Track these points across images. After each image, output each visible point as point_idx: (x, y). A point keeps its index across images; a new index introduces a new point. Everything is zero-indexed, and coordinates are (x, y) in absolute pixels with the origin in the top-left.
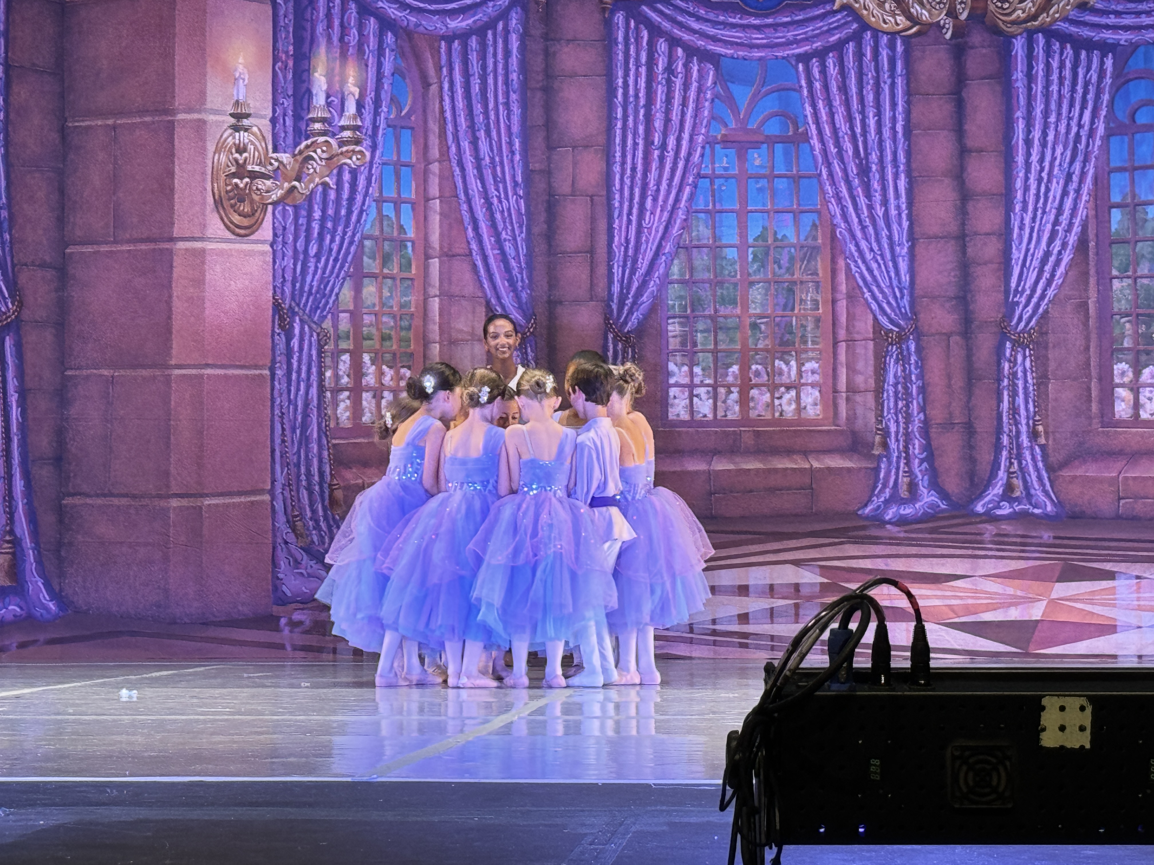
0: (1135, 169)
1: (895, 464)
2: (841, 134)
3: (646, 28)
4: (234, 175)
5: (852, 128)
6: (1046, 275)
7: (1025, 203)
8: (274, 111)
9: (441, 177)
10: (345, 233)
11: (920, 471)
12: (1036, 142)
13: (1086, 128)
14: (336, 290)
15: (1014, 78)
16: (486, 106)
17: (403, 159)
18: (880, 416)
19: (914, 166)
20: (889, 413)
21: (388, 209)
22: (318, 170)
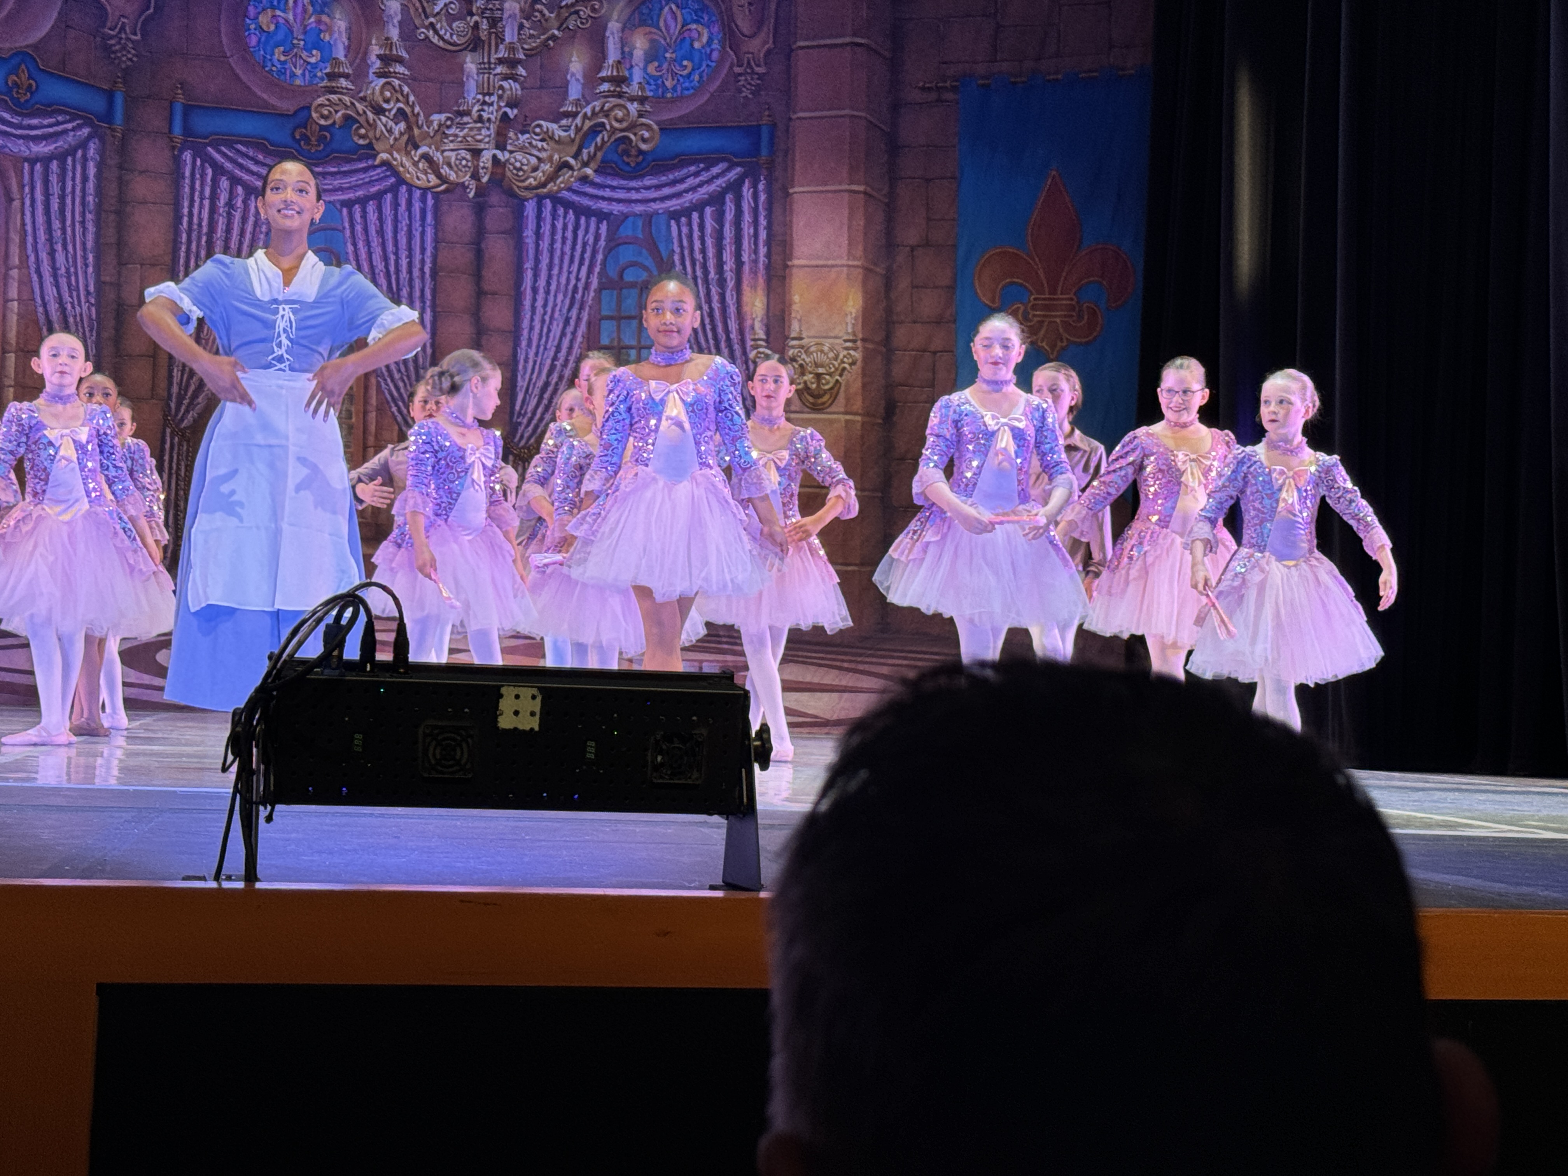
0: (622, 318)
2: (377, 271)
3: (211, 167)
5: (387, 267)
6: (545, 402)
7: (530, 340)
9: (21, 283)
12: (541, 291)
13: (583, 280)
15: (525, 234)
16: (63, 221)
19: (438, 302)
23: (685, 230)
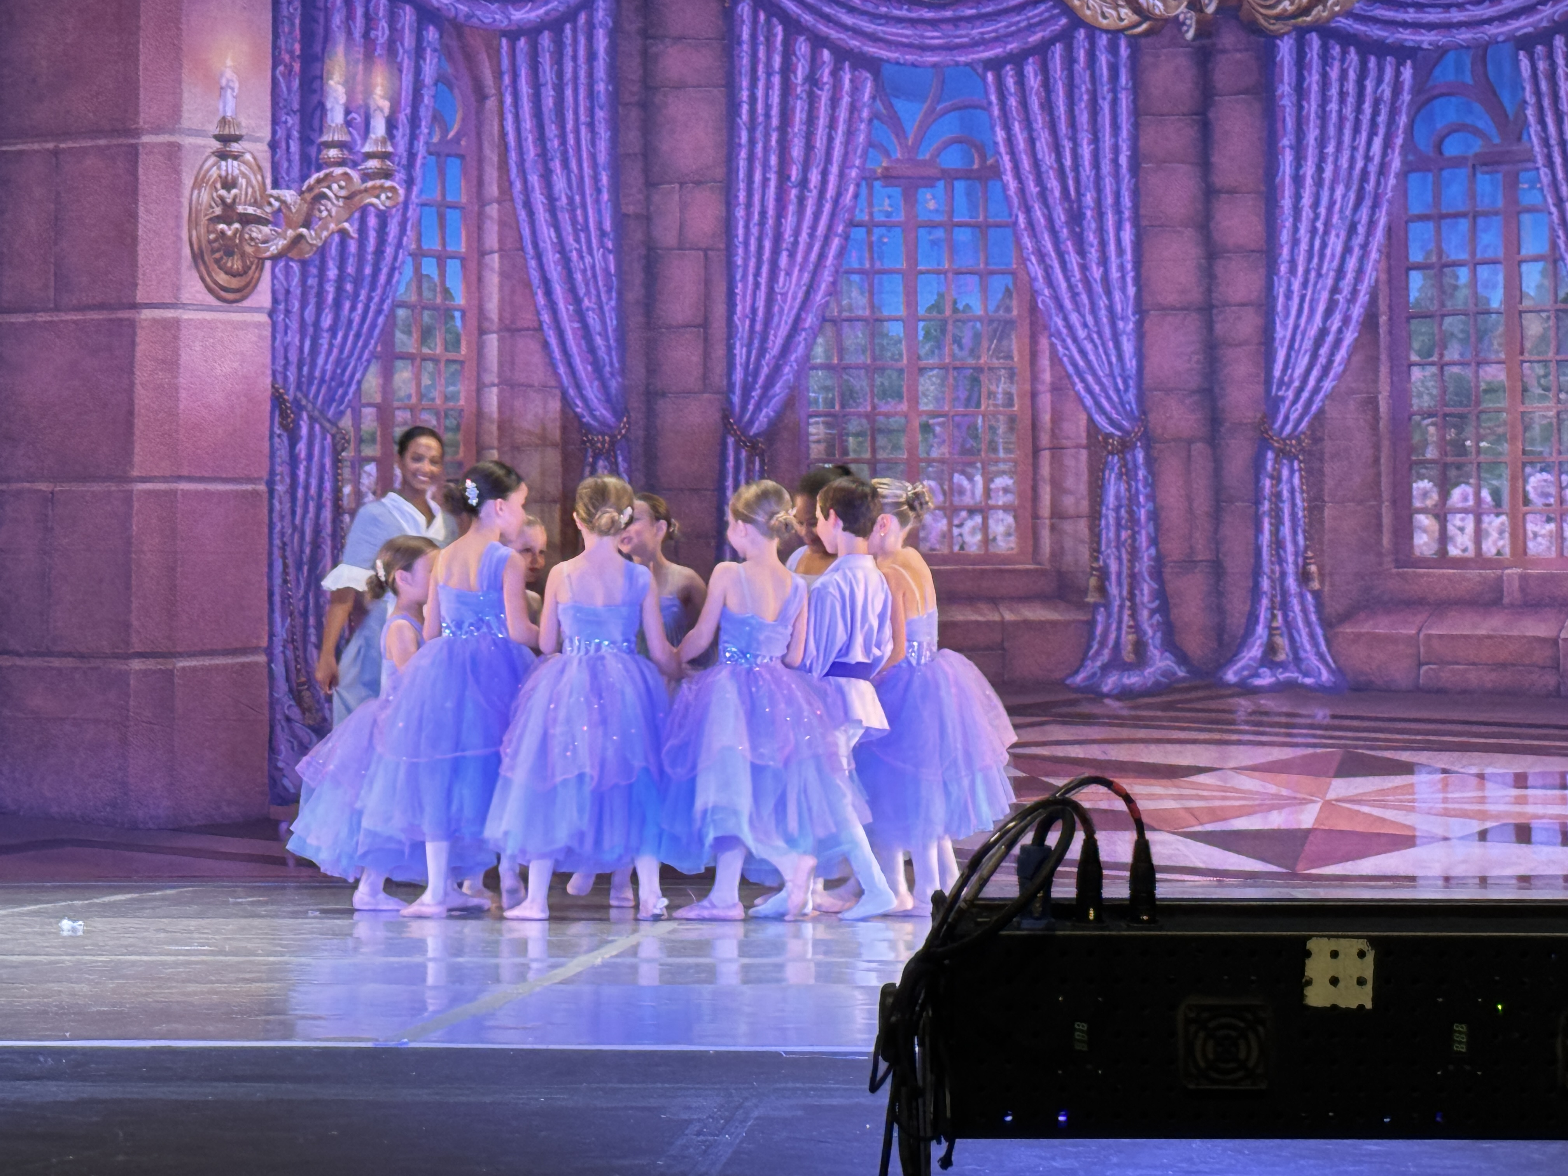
0: (1443, 217)
1: (1115, 616)
2: (1044, 168)
3: (781, 23)
4: (219, 219)
5: (1059, 160)
6: (1322, 360)
7: (1293, 263)
8: (274, 133)
9: (502, 224)
10: (370, 299)
11: (1152, 626)
12: (1309, 181)
13: (1377, 160)
14: (358, 376)
15: (1279, 92)
16: (562, 126)
17: (449, 198)
18: (1096, 552)
19: (1142, 211)
20: (1108, 546)
21: (430, 267)
22: (334, 213)
23: (1542, 65)
